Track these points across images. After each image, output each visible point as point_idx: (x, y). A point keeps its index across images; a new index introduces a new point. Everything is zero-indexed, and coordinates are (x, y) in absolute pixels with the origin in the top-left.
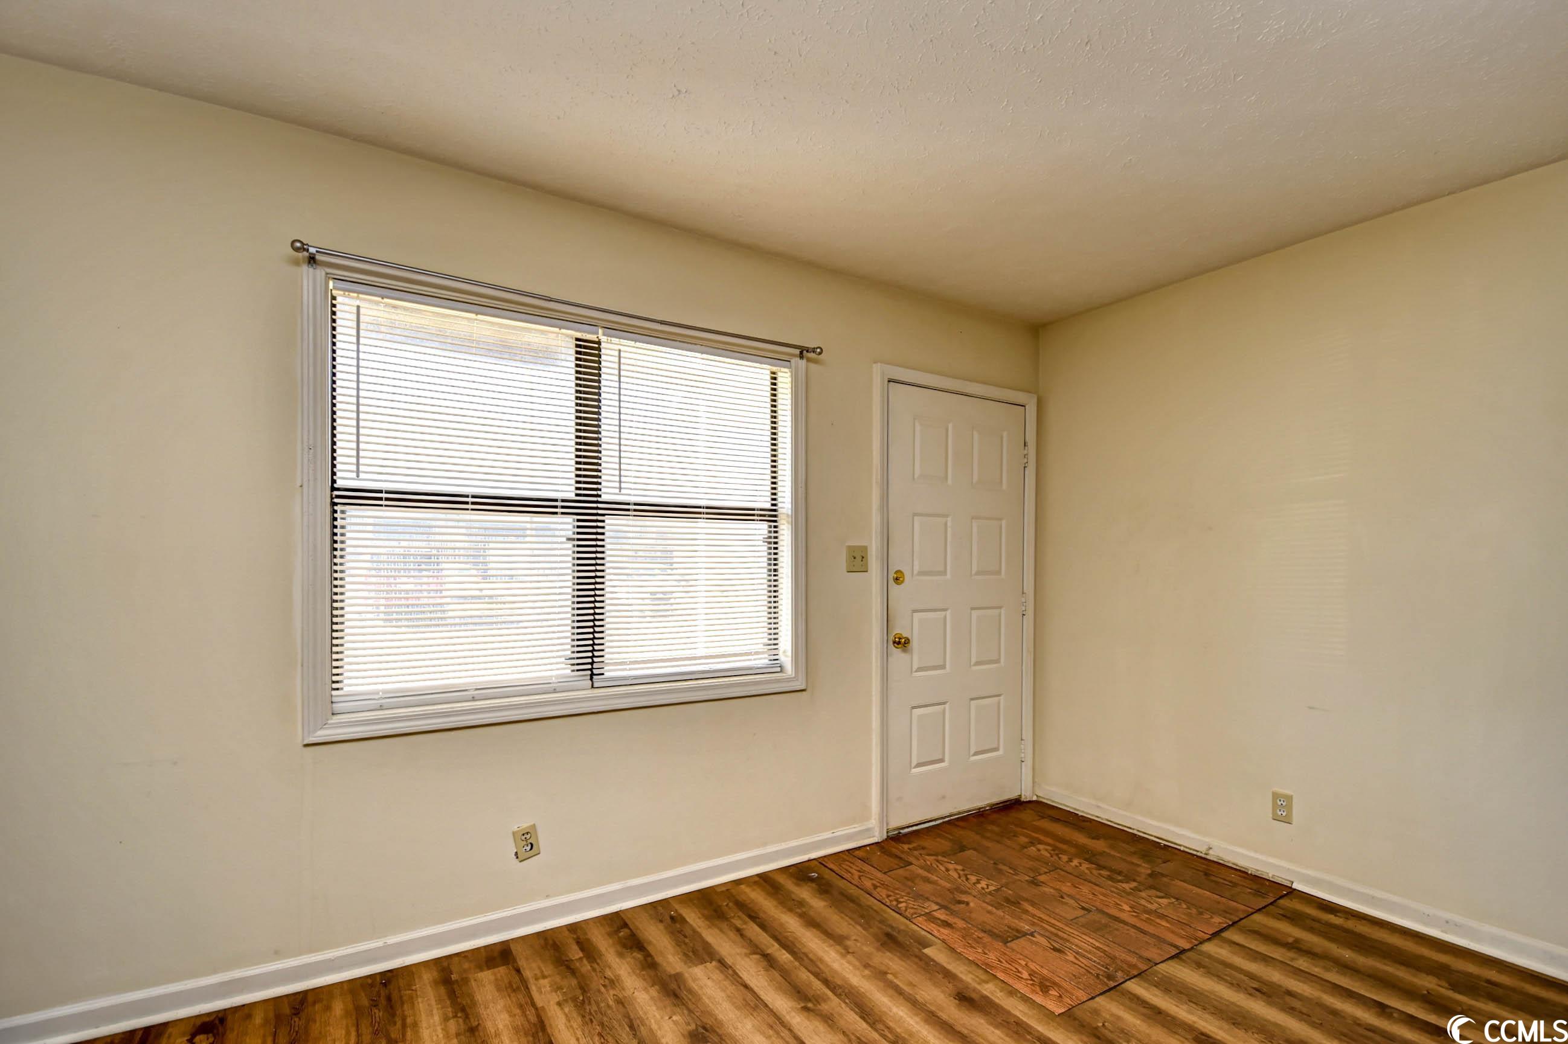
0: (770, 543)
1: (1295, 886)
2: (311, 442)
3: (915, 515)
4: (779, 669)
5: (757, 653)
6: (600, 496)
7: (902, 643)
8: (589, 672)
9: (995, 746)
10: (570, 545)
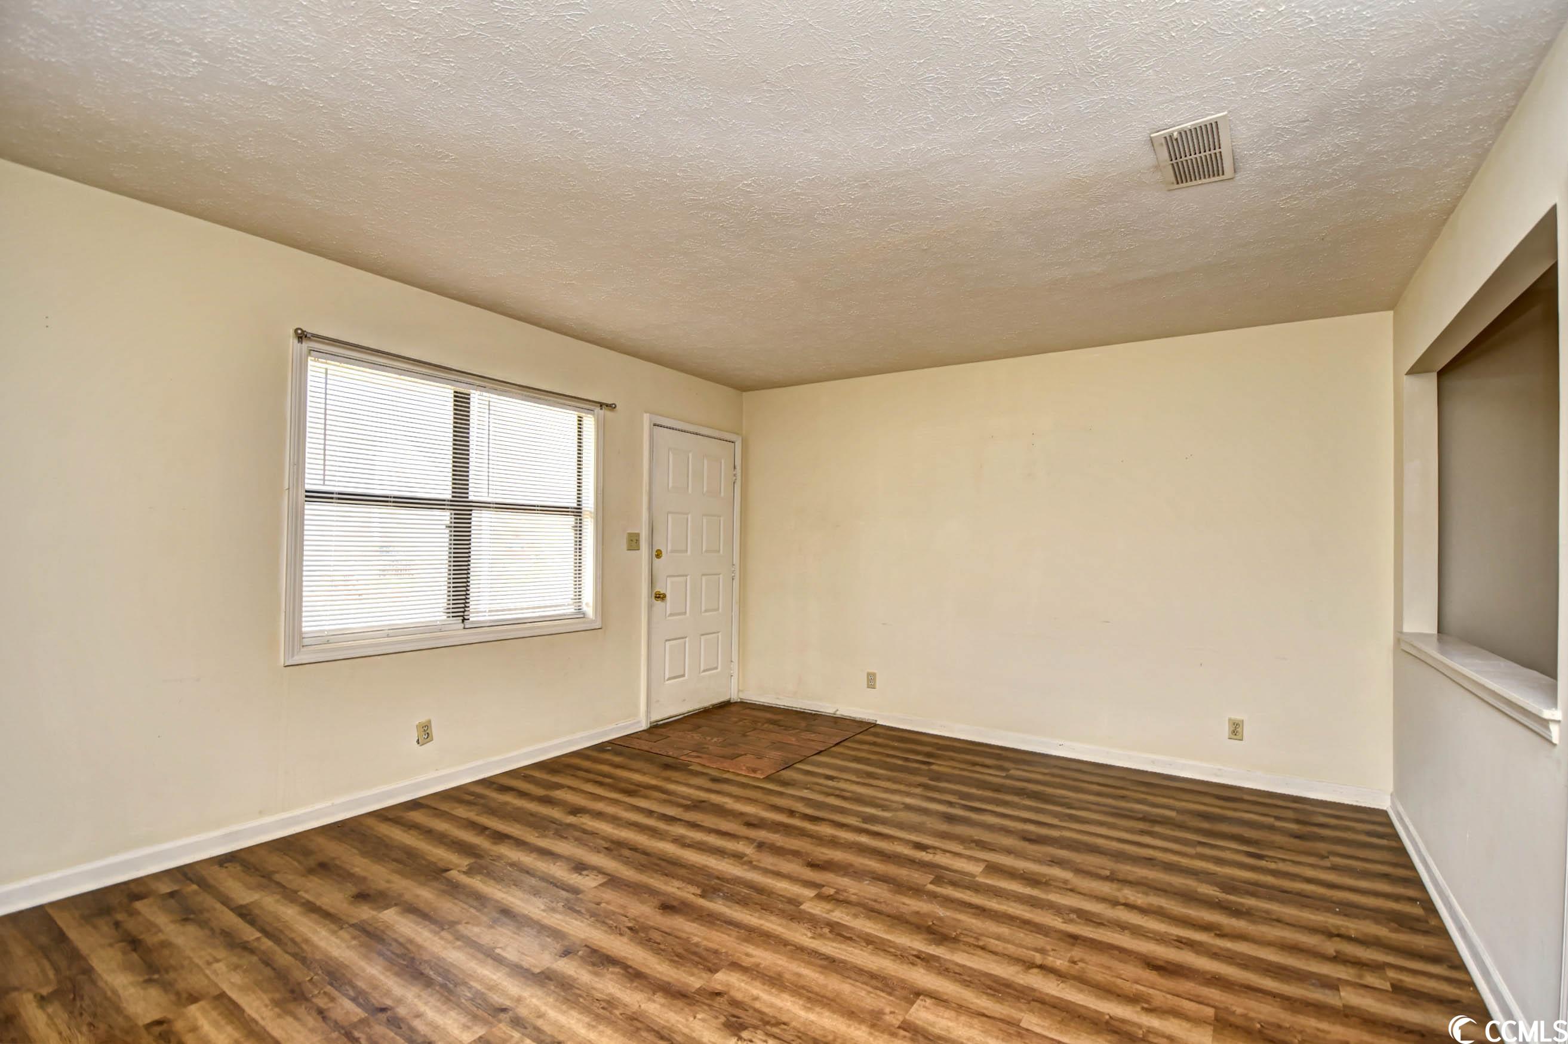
0: (576, 530)
1: (878, 723)
2: (295, 460)
3: (669, 513)
4: (582, 616)
5: (569, 605)
6: (467, 497)
7: (660, 597)
8: (462, 618)
9: (715, 666)
10: (447, 531)
